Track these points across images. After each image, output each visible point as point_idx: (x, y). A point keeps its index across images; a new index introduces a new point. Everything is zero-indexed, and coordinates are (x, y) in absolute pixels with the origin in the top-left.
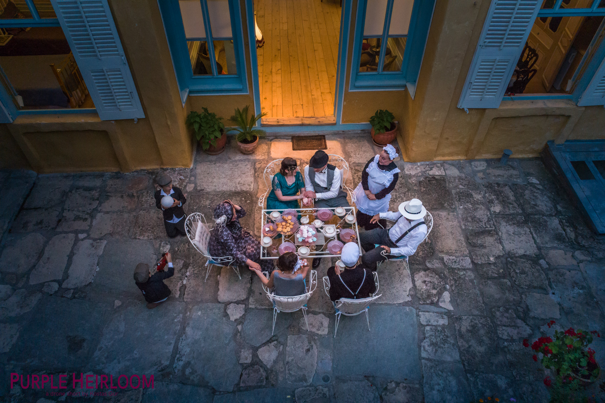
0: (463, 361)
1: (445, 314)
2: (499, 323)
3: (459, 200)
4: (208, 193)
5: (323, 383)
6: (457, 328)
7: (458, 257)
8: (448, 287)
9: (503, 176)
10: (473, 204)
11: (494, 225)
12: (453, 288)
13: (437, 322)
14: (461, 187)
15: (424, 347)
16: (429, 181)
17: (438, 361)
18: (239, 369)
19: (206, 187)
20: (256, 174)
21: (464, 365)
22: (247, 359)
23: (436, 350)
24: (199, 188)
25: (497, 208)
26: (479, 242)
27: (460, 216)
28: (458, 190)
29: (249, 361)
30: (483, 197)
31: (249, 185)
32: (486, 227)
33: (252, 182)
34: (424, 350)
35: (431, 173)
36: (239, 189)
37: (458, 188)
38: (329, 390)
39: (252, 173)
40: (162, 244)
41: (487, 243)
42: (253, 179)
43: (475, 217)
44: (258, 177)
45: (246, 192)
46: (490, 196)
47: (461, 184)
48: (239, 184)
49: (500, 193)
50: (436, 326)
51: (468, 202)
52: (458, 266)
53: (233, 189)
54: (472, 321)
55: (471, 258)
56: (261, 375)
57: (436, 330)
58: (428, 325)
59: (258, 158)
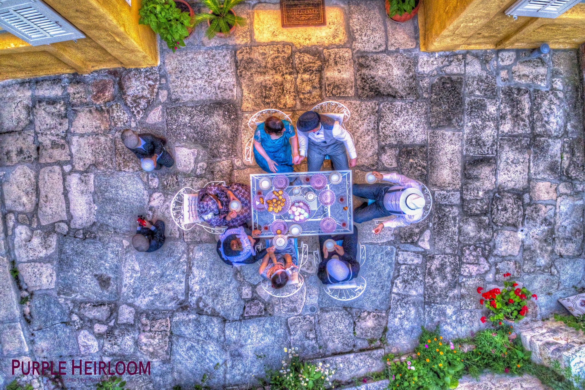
0: (425, 294)
1: (421, 253)
2: (465, 261)
3: (470, 114)
4: (185, 104)
5: (309, 312)
6: (428, 267)
7: (450, 191)
8: (431, 225)
9: (528, 76)
10: (483, 120)
11: (496, 151)
12: (435, 226)
13: (413, 260)
14: (477, 93)
15: (396, 284)
16: (443, 83)
17: (405, 295)
18: (242, 303)
19: (182, 95)
20: (238, 71)
21: (425, 298)
22: (247, 295)
23: (406, 286)
24: (173, 97)
25: (507, 127)
26: (475, 173)
27: (465, 136)
28: (473, 98)
29: (249, 296)
30: (497, 110)
31: (231, 90)
32: (488, 154)
33: (234, 85)
34: (396, 286)
35: (448, 70)
36: (220, 97)
37: (474, 95)
38: (315, 318)
39: (232, 70)
40: (150, 178)
41: (482, 175)
42: (234, 80)
43: (480, 139)
44: (241, 76)
45: (229, 102)
46: (505, 107)
47: (478, 89)
48: (219, 88)
49: (517, 104)
50: (410, 265)
51: (478, 118)
52: (447, 202)
53: (213, 98)
54: (442, 260)
55: (461, 193)
56: (261, 308)
57: (410, 269)
58: (404, 264)
59: (238, 42)
